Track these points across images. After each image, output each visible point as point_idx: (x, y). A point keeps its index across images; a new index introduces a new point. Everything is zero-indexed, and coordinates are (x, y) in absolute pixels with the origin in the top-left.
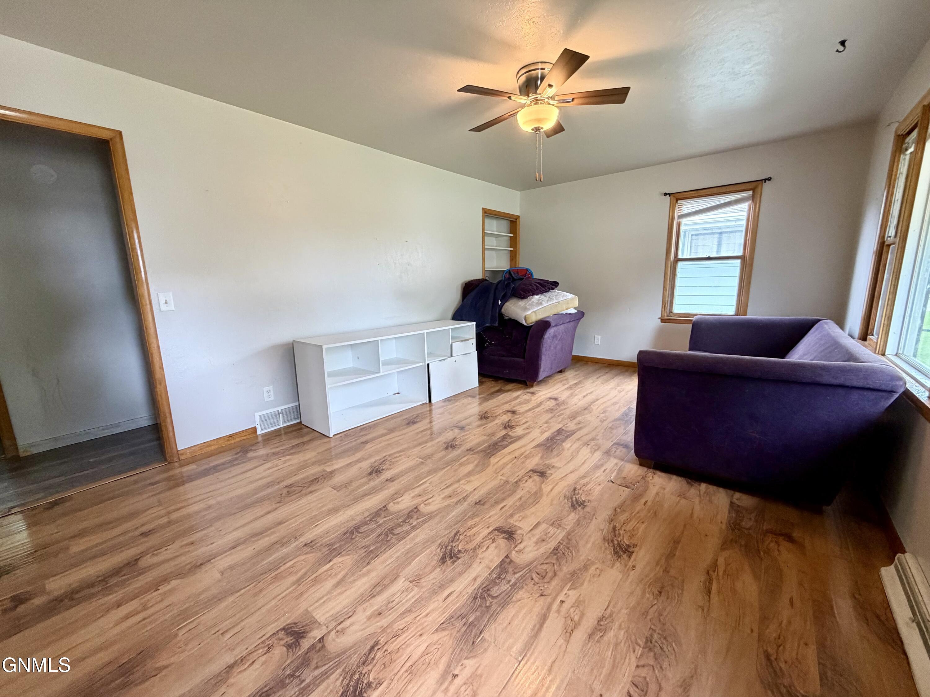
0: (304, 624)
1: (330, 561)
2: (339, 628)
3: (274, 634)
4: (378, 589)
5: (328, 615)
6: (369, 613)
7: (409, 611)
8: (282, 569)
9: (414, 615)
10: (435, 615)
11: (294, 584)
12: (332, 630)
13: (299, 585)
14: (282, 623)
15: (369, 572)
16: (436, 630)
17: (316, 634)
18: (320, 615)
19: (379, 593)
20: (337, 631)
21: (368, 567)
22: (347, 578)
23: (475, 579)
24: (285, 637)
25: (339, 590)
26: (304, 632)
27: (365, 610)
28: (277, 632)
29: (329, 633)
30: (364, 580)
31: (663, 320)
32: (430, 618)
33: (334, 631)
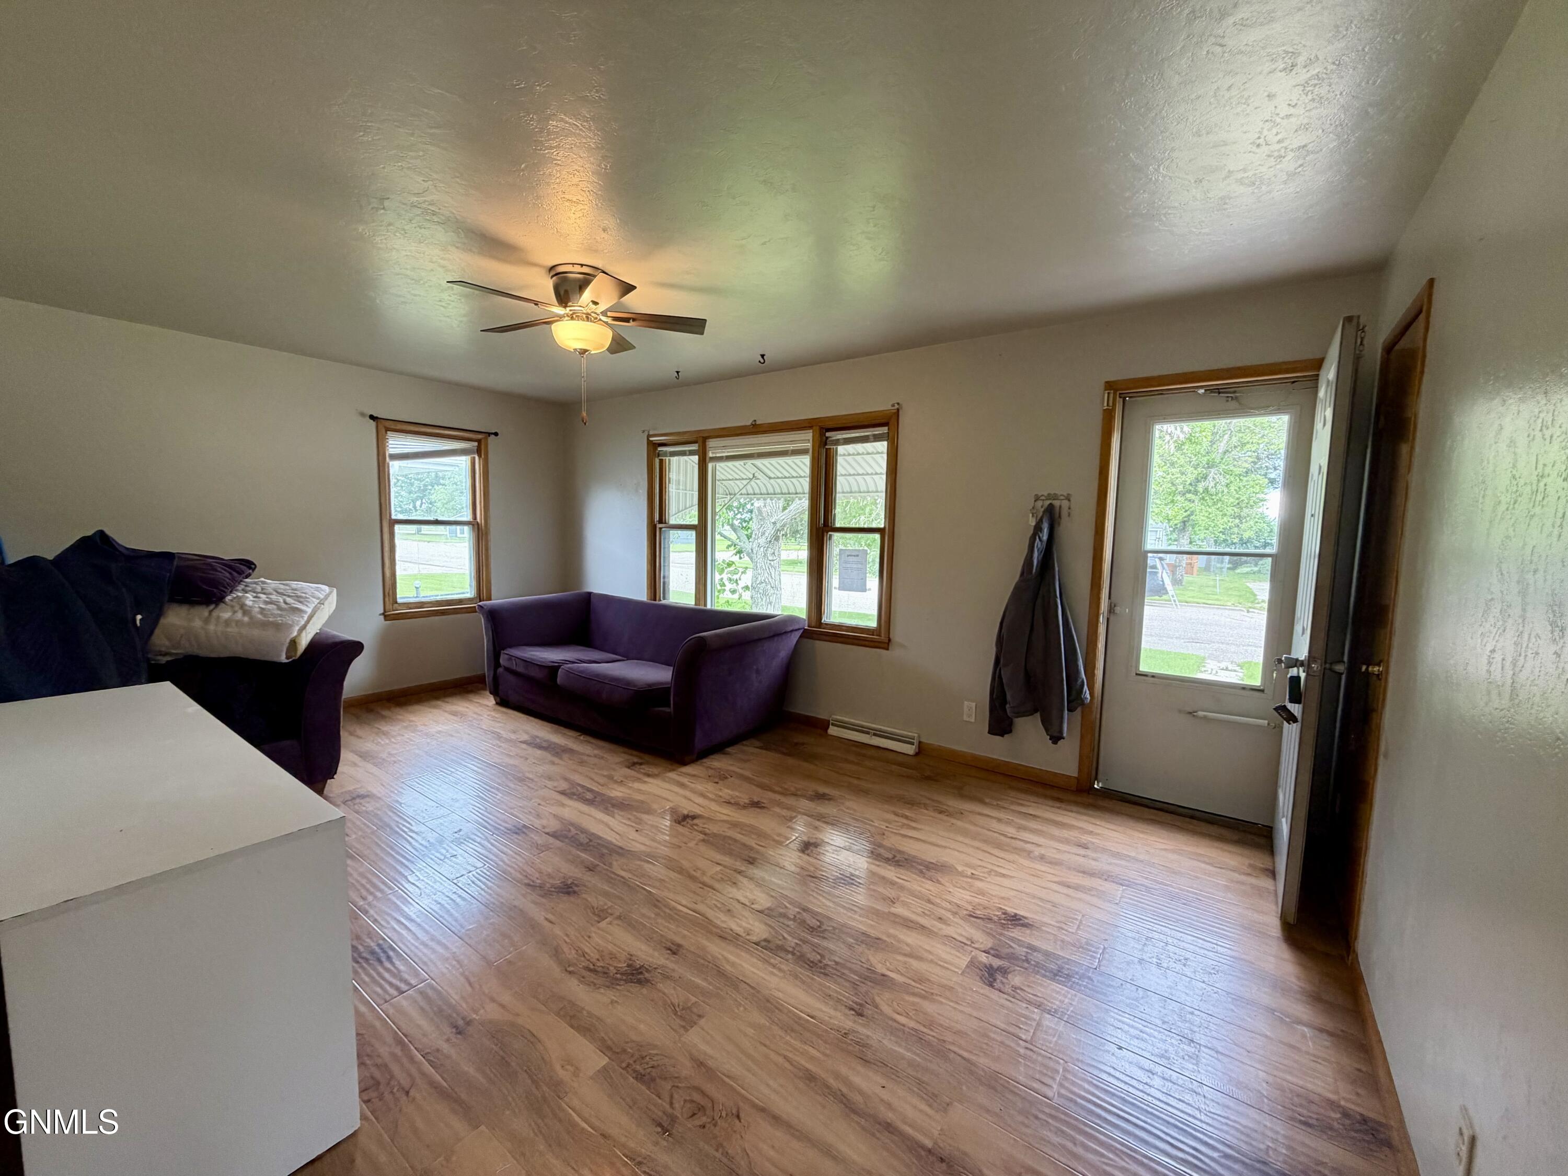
0: (978, 970)
1: (883, 975)
2: (969, 943)
3: (1000, 991)
4: (911, 924)
5: (958, 954)
6: (944, 927)
7: (929, 901)
8: (912, 1024)
9: (931, 897)
10: (927, 886)
11: (933, 1001)
12: (974, 947)
13: (932, 994)
14: (987, 990)
15: (889, 935)
16: (941, 884)
17: (983, 958)
18: (964, 961)
19: (918, 923)
20: (972, 942)
21: (884, 938)
22: (906, 952)
23: (878, 866)
24: (998, 981)
25: (926, 955)
26: (986, 967)
27: (940, 929)
28: (997, 989)
29: (976, 948)
30: (902, 937)
31: (386, 616)
32: (931, 888)
33: (973, 945)
